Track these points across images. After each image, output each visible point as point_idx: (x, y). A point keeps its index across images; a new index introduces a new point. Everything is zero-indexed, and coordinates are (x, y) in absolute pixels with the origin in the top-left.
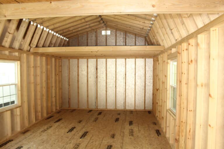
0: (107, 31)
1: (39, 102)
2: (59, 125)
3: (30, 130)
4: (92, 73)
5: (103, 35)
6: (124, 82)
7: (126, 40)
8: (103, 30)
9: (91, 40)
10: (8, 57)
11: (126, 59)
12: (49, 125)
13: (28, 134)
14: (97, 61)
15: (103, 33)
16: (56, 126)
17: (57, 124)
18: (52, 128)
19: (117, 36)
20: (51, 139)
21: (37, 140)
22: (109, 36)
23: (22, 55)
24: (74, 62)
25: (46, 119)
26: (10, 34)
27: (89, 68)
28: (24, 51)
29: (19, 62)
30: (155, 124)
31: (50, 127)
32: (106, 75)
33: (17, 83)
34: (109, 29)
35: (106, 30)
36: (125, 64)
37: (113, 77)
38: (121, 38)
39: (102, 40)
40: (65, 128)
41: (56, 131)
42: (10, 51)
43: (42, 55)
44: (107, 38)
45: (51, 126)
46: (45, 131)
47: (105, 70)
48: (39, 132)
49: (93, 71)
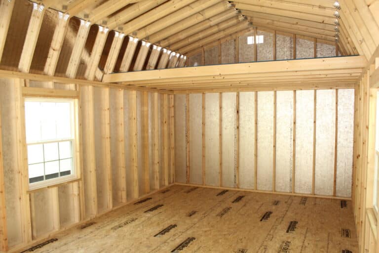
0: (257, 37)
1: (122, 173)
2: (149, 218)
3: (95, 223)
4: (230, 119)
5: (250, 45)
6: (291, 139)
7: (295, 51)
8: (250, 35)
9: (226, 56)
10: (52, 92)
11: (295, 91)
12: (133, 216)
13: (88, 230)
14: (238, 96)
15: (250, 40)
16: (143, 219)
17: (149, 215)
18: (133, 224)
19: (277, 45)
20: (118, 246)
21: (95, 244)
22: (261, 47)
23: (86, 87)
24: (196, 98)
25: (135, 204)
26: (54, 52)
27: (223, 110)
28: (89, 80)
29: (76, 100)
30: (347, 236)
31: (133, 220)
32: (256, 123)
33: (73, 138)
34: (261, 32)
35: (255, 34)
36: (292, 100)
37: (269, 128)
38: (285, 50)
39: (247, 55)
40: (158, 224)
41: (139, 229)
42: (55, 81)
43: (129, 86)
44: (258, 51)
45: (135, 217)
46: (120, 227)
47: (253, 113)
48: (108, 228)
49: (231, 115)
